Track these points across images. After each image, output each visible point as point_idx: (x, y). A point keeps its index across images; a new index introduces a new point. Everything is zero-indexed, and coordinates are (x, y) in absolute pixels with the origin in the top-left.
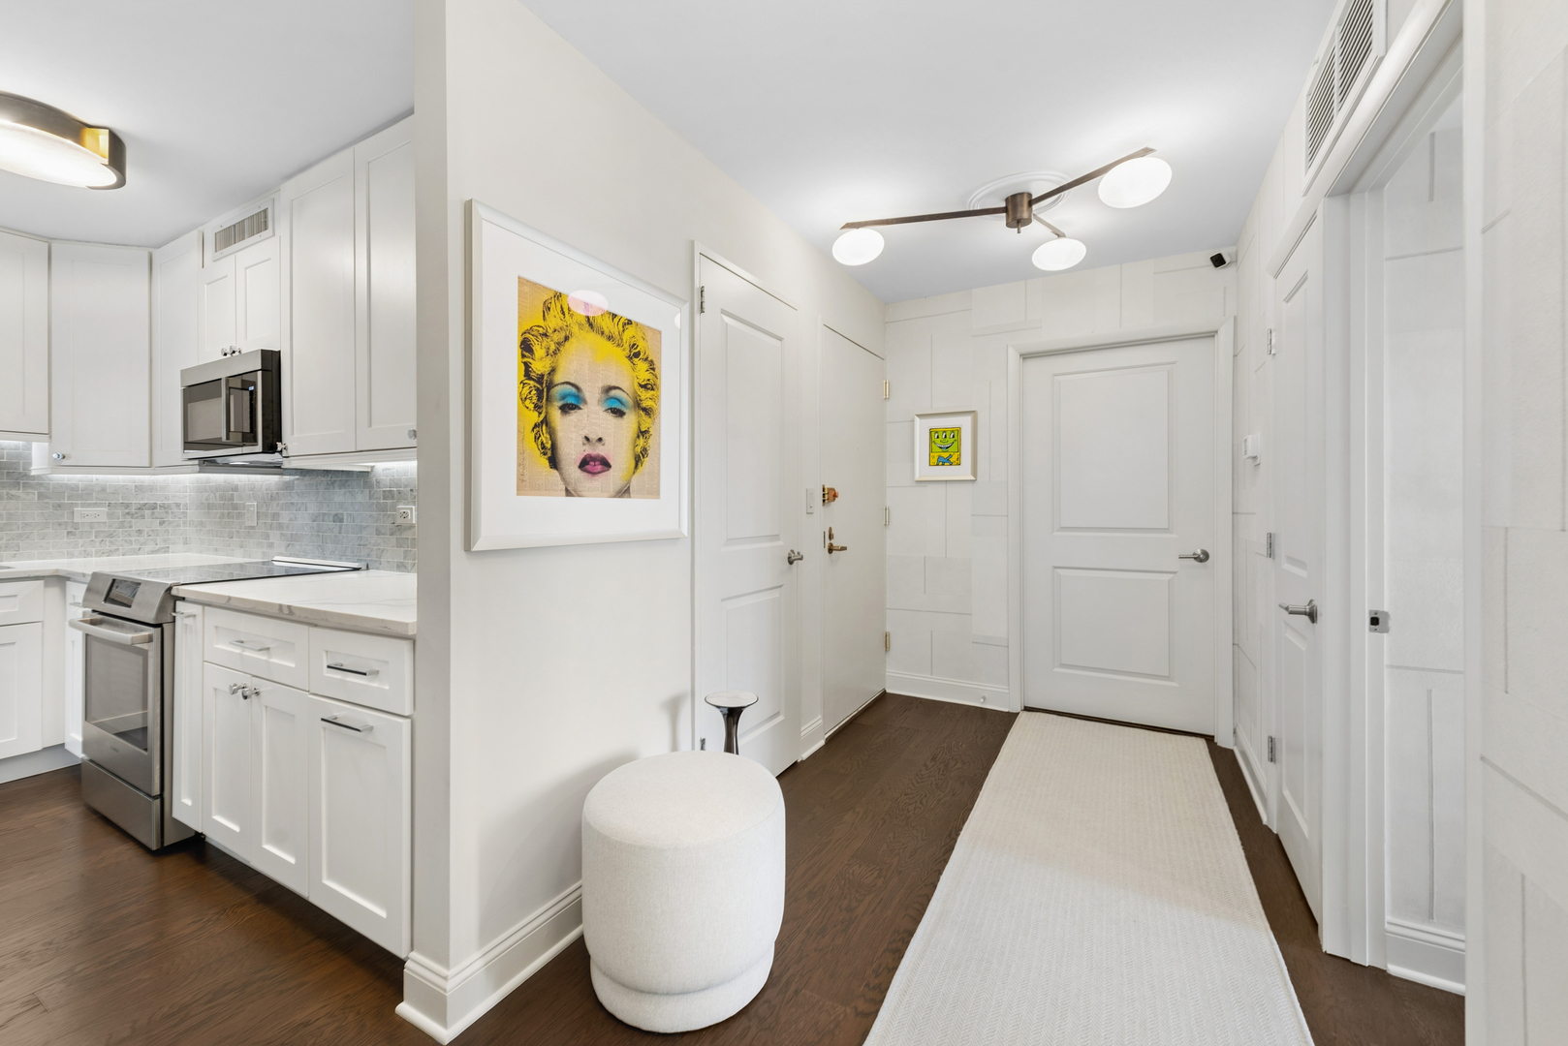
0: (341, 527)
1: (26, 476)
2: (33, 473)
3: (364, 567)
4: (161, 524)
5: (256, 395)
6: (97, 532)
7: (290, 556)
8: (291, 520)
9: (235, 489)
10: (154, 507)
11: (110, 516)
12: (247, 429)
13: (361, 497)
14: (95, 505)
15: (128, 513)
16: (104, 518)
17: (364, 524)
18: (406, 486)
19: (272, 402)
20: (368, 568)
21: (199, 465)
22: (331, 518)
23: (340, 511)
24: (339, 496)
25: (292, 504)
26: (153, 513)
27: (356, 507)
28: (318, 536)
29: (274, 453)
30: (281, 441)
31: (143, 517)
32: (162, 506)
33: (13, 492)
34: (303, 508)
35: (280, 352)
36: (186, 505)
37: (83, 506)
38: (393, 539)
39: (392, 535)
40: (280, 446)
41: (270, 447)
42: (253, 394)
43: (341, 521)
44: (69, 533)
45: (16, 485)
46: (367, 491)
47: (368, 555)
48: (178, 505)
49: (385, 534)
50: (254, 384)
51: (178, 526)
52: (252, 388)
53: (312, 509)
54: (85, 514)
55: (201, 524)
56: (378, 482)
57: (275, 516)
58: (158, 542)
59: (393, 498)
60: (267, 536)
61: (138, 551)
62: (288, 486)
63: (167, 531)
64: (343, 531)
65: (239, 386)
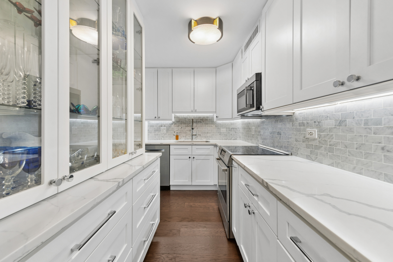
0: (280, 137)
1: (213, 122)
2: (214, 121)
3: (290, 154)
4: (235, 133)
5: (254, 90)
6: (224, 134)
7: (263, 145)
8: (264, 133)
9: (250, 123)
10: (234, 129)
11: (226, 130)
12: (252, 103)
13: (289, 125)
14: (224, 128)
15: (229, 130)
16: (225, 131)
17: (290, 136)
18: (311, 120)
19: (259, 91)
20: (292, 155)
21: (241, 117)
22: (277, 134)
23: (280, 131)
24: (279, 125)
25: (264, 128)
26: (234, 130)
27: (287, 130)
28: (272, 139)
29: (259, 110)
30: (261, 105)
31: (232, 131)
32: (236, 128)
33: (212, 125)
34: (267, 129)
35: (261, 73)
36: (240, 128)
37: (222, 128)
38: (304, 144)
39: (303, 142)
40: (261, 107)
41: (258, 108)
42: (253, 90)
43: (281, 134)
44: (220, 134)
45: (212, 124)
46: (291, 123)
47: (292, 149)
48: (238, 128)
49: (300, 142)
50: (254, 87)
51: (238, 133)
52: (253, 88)
53: (270, 130)
54: (223, 130)
55: (243, 133)
56: (296, 119)
57: (259, 132)
58: (235, 137)
59: (304, 126)
60: (257, 138)
61: (231, 139)
62: (263, 122)
63: (236, 134)
64: (281, 138)
65: (249, 89)
